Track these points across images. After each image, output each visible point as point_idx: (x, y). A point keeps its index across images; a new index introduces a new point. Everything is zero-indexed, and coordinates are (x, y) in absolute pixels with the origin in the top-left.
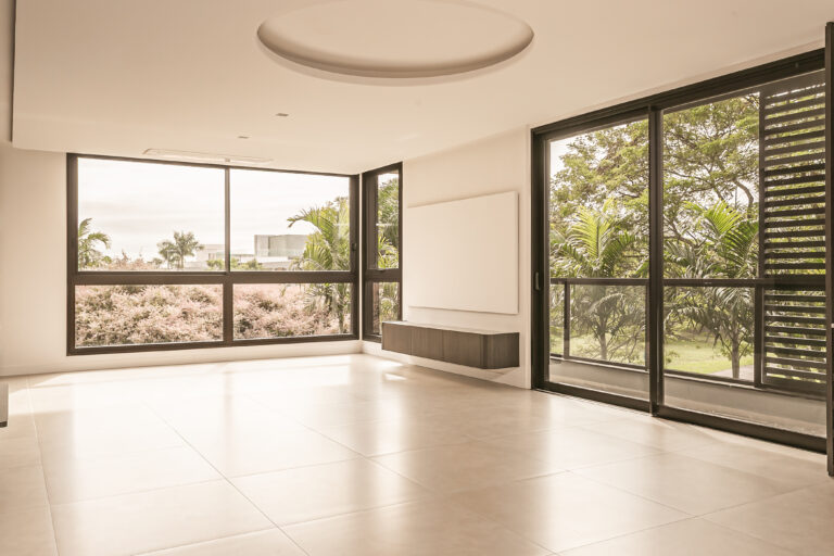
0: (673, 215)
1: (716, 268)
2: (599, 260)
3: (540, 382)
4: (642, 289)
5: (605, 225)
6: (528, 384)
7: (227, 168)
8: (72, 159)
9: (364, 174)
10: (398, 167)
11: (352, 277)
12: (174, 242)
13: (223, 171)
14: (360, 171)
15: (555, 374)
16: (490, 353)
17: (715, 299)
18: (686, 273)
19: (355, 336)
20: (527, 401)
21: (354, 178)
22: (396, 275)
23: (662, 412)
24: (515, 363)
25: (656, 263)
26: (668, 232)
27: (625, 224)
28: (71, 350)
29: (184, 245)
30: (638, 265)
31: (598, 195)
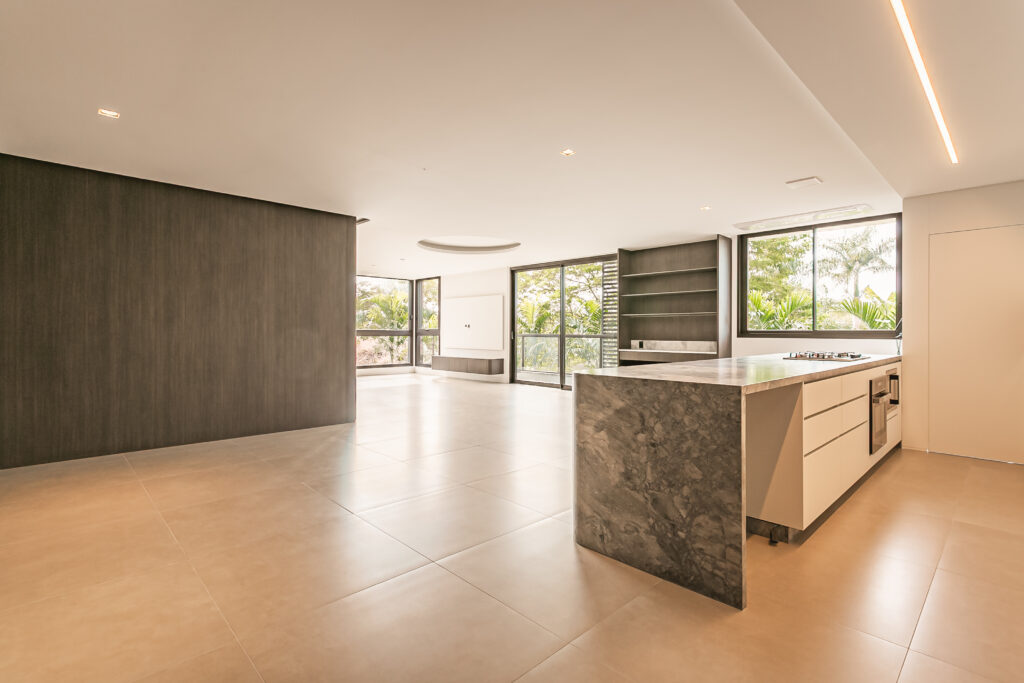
0: (569, 301)
1: (589, 330)
2: (534, 325)
3: (513, 380)
4: (557, 339)
5: (537, 307)
6: (508, 380)
9: (416, 281)
10: (439, 278)
11: (410, 333)
14: (414, 278)
15: (519, 376)
16: (492, 368)
17: (588, 345)
18: (576, 332)
19: (411, 364)
20: (508, 388)
21: (411, 282)
22: (436, 333)
24: (501, 371)
25: (563, 327)
26: (567, 309)
27: (546, 306)
30: (551, 327)
31: (531, 289)
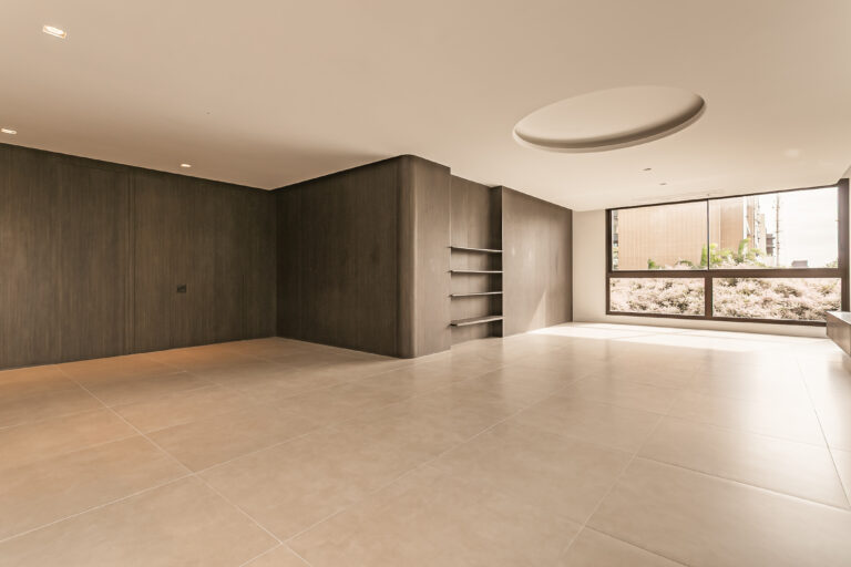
8: (608, 212)
28: (608, 312)
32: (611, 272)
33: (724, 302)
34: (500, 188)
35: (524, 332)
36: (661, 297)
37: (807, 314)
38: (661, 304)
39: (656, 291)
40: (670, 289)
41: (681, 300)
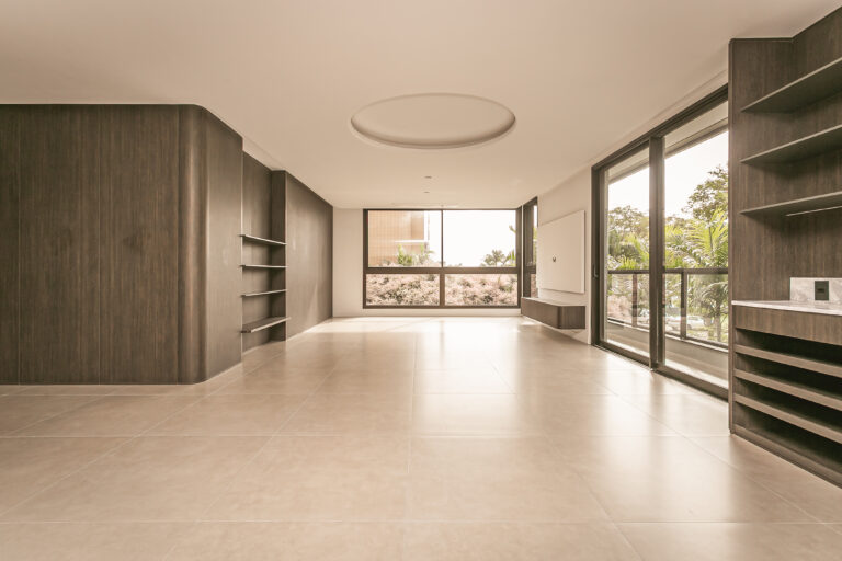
3: (598, 341)
6: (589, 342)
7: (442, 210)
8: (366, 212)
9: (525, 206)
12: (492, 254)
13: (440, 212)
14: (522, 204)
16: (564, 318)
21: (519, 210)
23: (660, 369)
24: (581, 326)
28: (365, 307)
29: (497, 256)
32: (367, 270)
33: (429, 293)
34: (283, 173)
35: (300, 332)
36: (383, 290)
37: (477, 299)
38: (382, 296)
39: (377, 285)
40: (388, 284)
41: (398, 293)
